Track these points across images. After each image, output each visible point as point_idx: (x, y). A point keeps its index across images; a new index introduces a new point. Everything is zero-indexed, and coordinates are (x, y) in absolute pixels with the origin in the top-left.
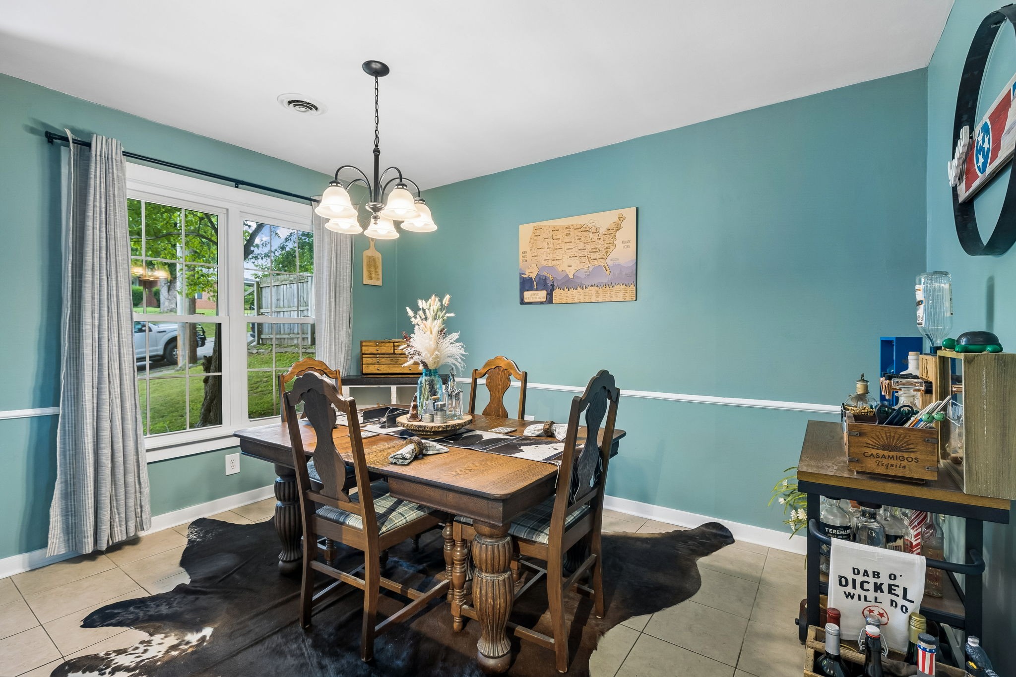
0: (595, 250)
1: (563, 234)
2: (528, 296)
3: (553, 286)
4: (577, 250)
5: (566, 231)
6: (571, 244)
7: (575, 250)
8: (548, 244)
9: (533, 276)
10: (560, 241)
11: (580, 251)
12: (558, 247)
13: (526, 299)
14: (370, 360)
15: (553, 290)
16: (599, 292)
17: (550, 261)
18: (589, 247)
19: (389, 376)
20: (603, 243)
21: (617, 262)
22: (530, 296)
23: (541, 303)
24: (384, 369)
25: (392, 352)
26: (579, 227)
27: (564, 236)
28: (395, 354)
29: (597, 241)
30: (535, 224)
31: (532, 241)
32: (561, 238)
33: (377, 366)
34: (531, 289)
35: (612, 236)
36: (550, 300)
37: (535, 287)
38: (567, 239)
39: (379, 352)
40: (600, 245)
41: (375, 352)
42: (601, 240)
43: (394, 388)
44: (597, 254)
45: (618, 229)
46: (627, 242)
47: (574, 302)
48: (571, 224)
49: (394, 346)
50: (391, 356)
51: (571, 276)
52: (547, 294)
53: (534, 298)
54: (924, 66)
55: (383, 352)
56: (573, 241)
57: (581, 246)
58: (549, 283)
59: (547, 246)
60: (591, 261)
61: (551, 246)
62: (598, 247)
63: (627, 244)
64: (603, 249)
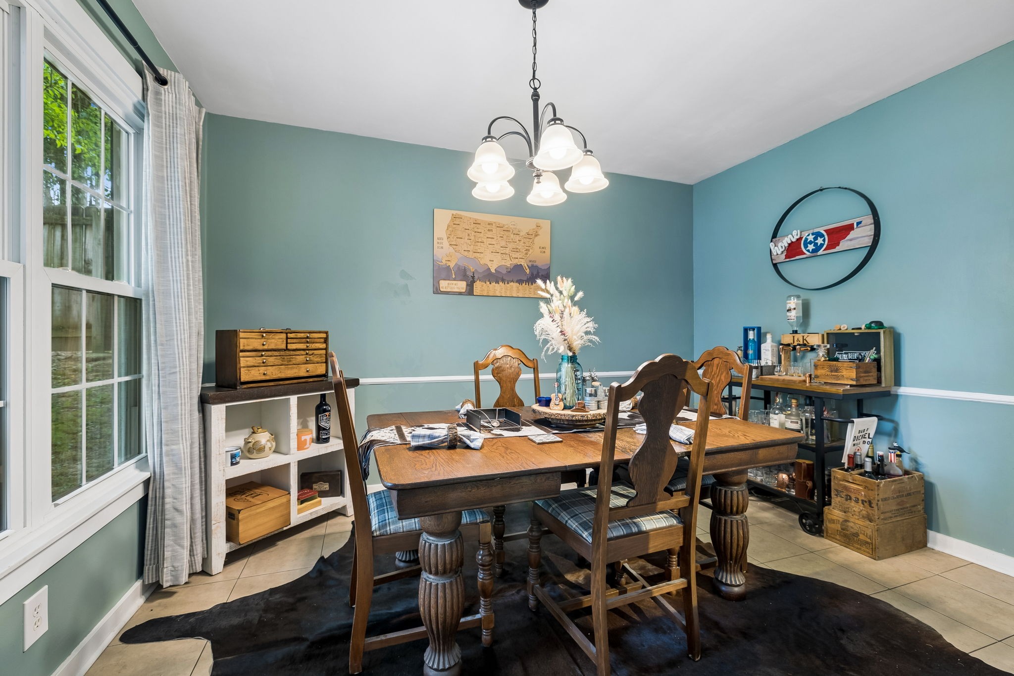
0: (516, 250)
1: (485, 229)
2: (444, 285)
3: (473, 277)
4: (499, 247)
5: (489, 227)
6: (493, 240)
7: (497, 247)
8: (469, 235)
9: (452, 265)
10: (481, 235)
11: (502, 249)
12: (480, 240)
13: (442, 288)
14: (251, 361)
15: (473, 282)
16: (520, 288)
17: (471, 253)
18: (511, 246)
19: (281, 383)
20: (523, 245)
21: (535, 264)
22: (446, 285)
23: (460, 294)
24: (273, 373)
25: (284, 347)
26: (500, 225)
27: (486, 231)
28: (287, 349)
29: (518, 242)
30: (455, 212)
31: (450, 229)
32: (483, 231)
33: (262, 370)
34: (448, 278)
35: (531, 241)
36: (470, 291)
37: (454, 276)
38: (489, 234)
39: (265, 347)
40: (521, 246)
41: (261, 348)
42: (522, 242)
43: (293, 399)
44: (518, 254)
45: (536, 236)
46: (543, 248)
47: (495, 295)
48: (495, 221)
49: (287, 338)
50: (282, 353)
51: (493, 271)
52: (467, 285)
53: (452, 288)
54: (692, 184)
55: (272, 346)
56: (495, 237)
57: (503, 243)
58: (470, 274)
59: (467, 237)
60: (512, 259)
61: (472, 238)
62: (519, 247)
63: (544, 250)
64: (523, 251)
